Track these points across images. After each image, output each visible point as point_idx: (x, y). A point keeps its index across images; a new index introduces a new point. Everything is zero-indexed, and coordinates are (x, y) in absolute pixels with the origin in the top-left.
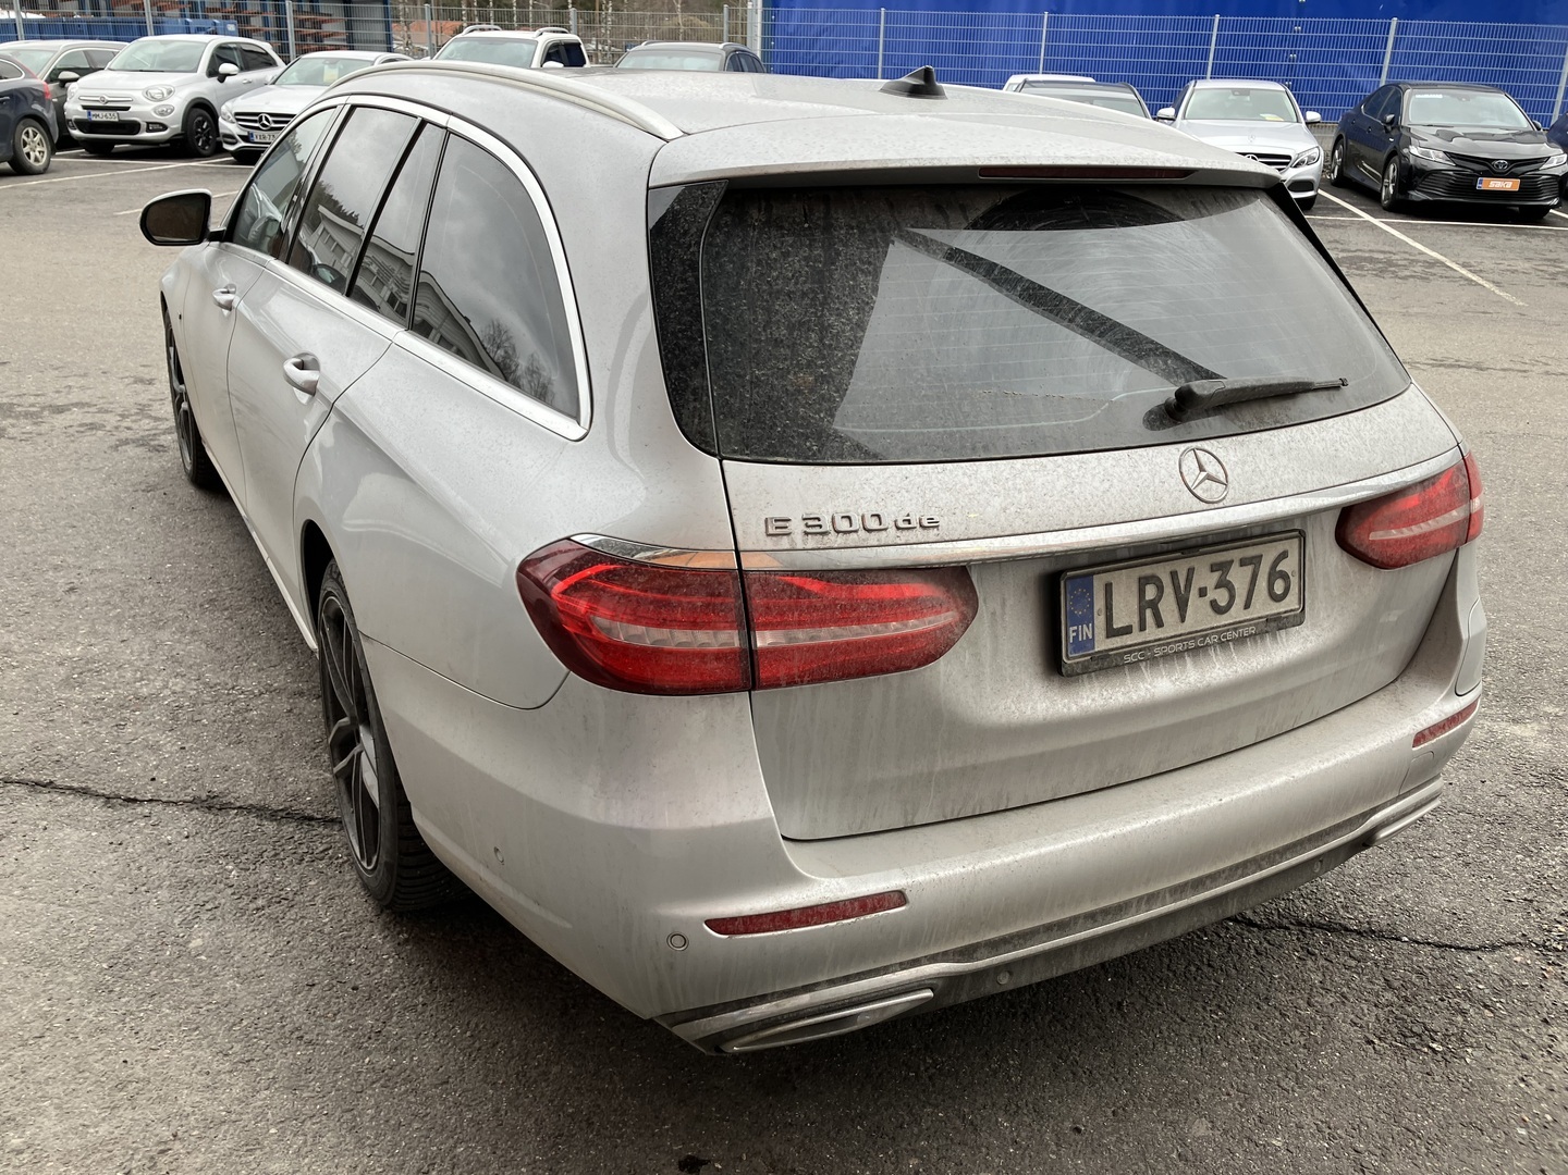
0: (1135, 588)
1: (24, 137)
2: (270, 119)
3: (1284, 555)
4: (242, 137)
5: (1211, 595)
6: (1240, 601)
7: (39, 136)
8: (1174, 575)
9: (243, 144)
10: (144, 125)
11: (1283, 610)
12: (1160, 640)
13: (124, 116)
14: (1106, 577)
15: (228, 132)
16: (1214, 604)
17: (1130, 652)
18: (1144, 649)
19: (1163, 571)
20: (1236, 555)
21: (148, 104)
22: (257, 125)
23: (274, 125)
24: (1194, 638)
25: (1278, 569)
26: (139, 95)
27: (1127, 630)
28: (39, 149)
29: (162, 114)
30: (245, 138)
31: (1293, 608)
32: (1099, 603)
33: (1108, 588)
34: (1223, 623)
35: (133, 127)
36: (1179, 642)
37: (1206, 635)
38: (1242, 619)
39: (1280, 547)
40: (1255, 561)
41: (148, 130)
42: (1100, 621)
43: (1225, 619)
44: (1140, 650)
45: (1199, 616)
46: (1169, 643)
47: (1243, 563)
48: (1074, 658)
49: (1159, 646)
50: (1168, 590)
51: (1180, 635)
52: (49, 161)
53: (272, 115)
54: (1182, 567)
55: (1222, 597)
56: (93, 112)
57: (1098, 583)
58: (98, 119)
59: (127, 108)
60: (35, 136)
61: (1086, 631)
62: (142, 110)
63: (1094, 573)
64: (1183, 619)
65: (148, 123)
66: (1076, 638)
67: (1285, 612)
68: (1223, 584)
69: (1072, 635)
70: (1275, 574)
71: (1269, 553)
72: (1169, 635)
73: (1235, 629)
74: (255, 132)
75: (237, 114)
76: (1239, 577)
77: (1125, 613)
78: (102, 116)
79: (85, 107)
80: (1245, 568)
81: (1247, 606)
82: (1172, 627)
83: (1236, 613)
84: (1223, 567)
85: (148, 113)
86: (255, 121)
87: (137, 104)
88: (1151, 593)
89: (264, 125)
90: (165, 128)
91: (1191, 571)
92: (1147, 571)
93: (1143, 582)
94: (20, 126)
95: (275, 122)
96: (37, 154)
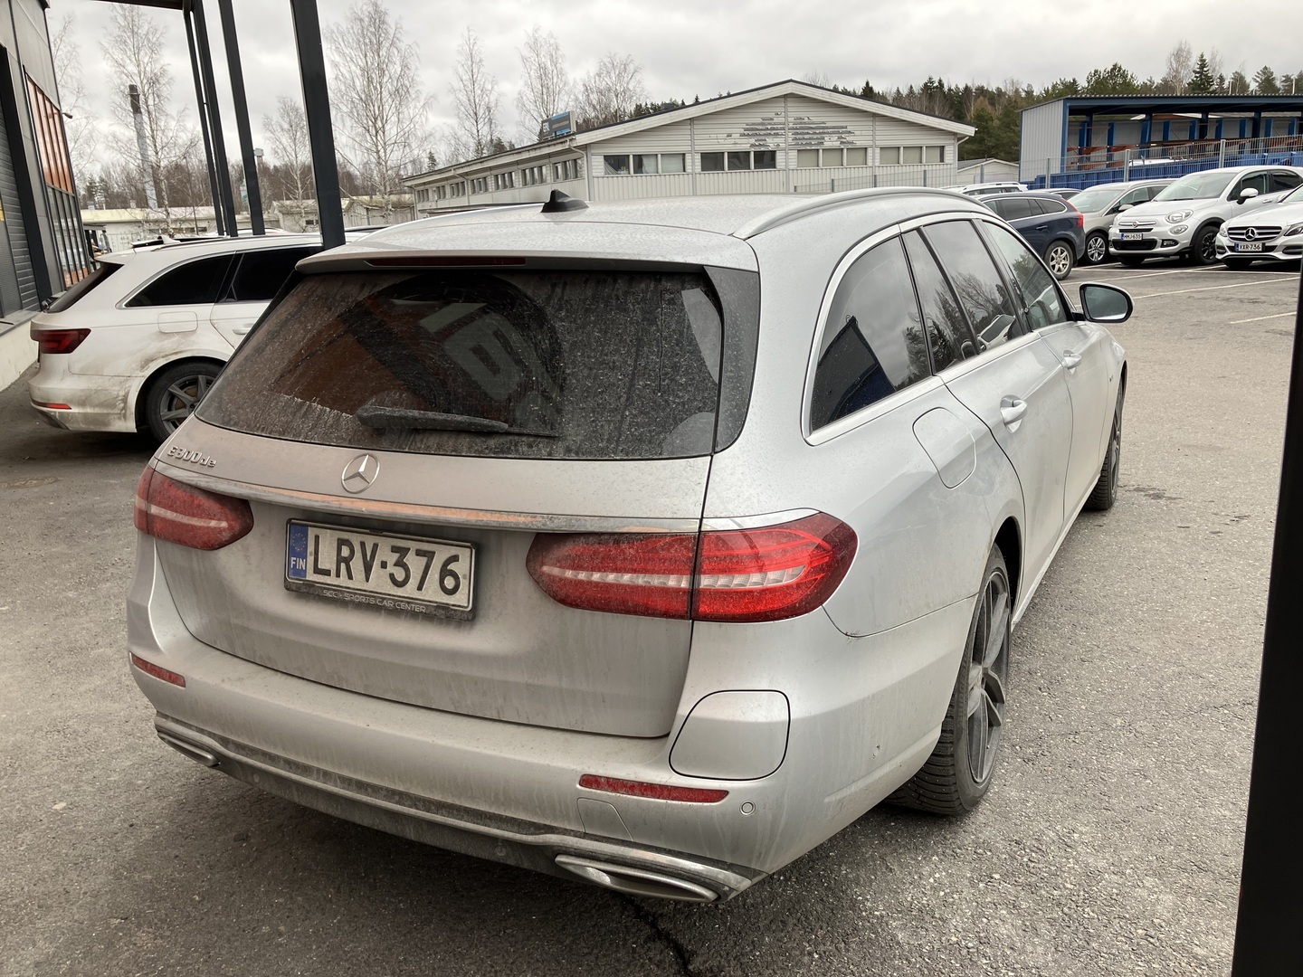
0: (335, 545)
1: (1053, 254)
2: (1256, 231)
3: (455, 558)
4: (1230, 247)
5: (390, 569)
6: (413, 582)
7: (1065, 253)
8: (363, 544)
9: (1229, 253)
10: (1160, 242)
11: (453, 603)
12: (349, 588)
13: (1147, 236)
14: (317, 531)
15: (1220, 244)
16: (392, 576)
17: (328, 589)
18: (338, 590)
19: (355, 539)
20: (414, 546)
21: (1167, 225)
22: (1244, 237)
23: (1257, 237)
24: (374, 597)
25: (449, 568)
26: (1162, 219)
27: (327, 573)
28: (1063, 262)
29: (1176, 233)
30: (1232, 249)
31: (462, 604)
32: (311, 548)
33: (317, 538)
34: (399, 594)
35: (1152, 243)
36: (363, 595)
37: (384, 599)
38: (414, 597)
39: (453, 551)
40: (430, 555)
41: (1162, 246)
42: (311, 559)
43: (399, 592)
44: (335, 590)
45: (379, 582)
46: (356, 594)
47: (419, 553)
48: (292, 579)
49: (348, 592)
50: (358, 554)
51: (365, 591)
52: (1069, 271)
53: (1257, 228)
54: (370, 541)
55: (400, 575)
56: (1125, 234)
57: (312, 532)
58: (1128, 239)
59: (1150, 230)
60: (1062, 253)
61: (301, 564)
62: (1162, 230)
63: (308, 526)
64: (367, 580)
65: (1163, 240)
66: (295, 565)
67: (453, 605)
68: (399, 563)
69: (293, 563)
70: (445, 572)
71: (442, 553)
72: (356, 587)
73: (408, 603)
74: (1241, 243)
75: (1230, 229)
76: (415, 564)
77: (328, 561)
78: (1131, 237)
79: (1121, 231)
80: (420, 558)
81: (420, 588)
82: (358, 582)
83: (410, 590)
84: (403, 552)
85: (1165, 233)
86: (1242, 234)
87: (1159, 226)
88: (345, 552)
89: (1249, 237)
90: (1176, 243)
91: (376, 546)
92: (345, 536)
93: (341, 543)
94: (1052, 246)
95: (1259, 234)
96: (1061, 266)
